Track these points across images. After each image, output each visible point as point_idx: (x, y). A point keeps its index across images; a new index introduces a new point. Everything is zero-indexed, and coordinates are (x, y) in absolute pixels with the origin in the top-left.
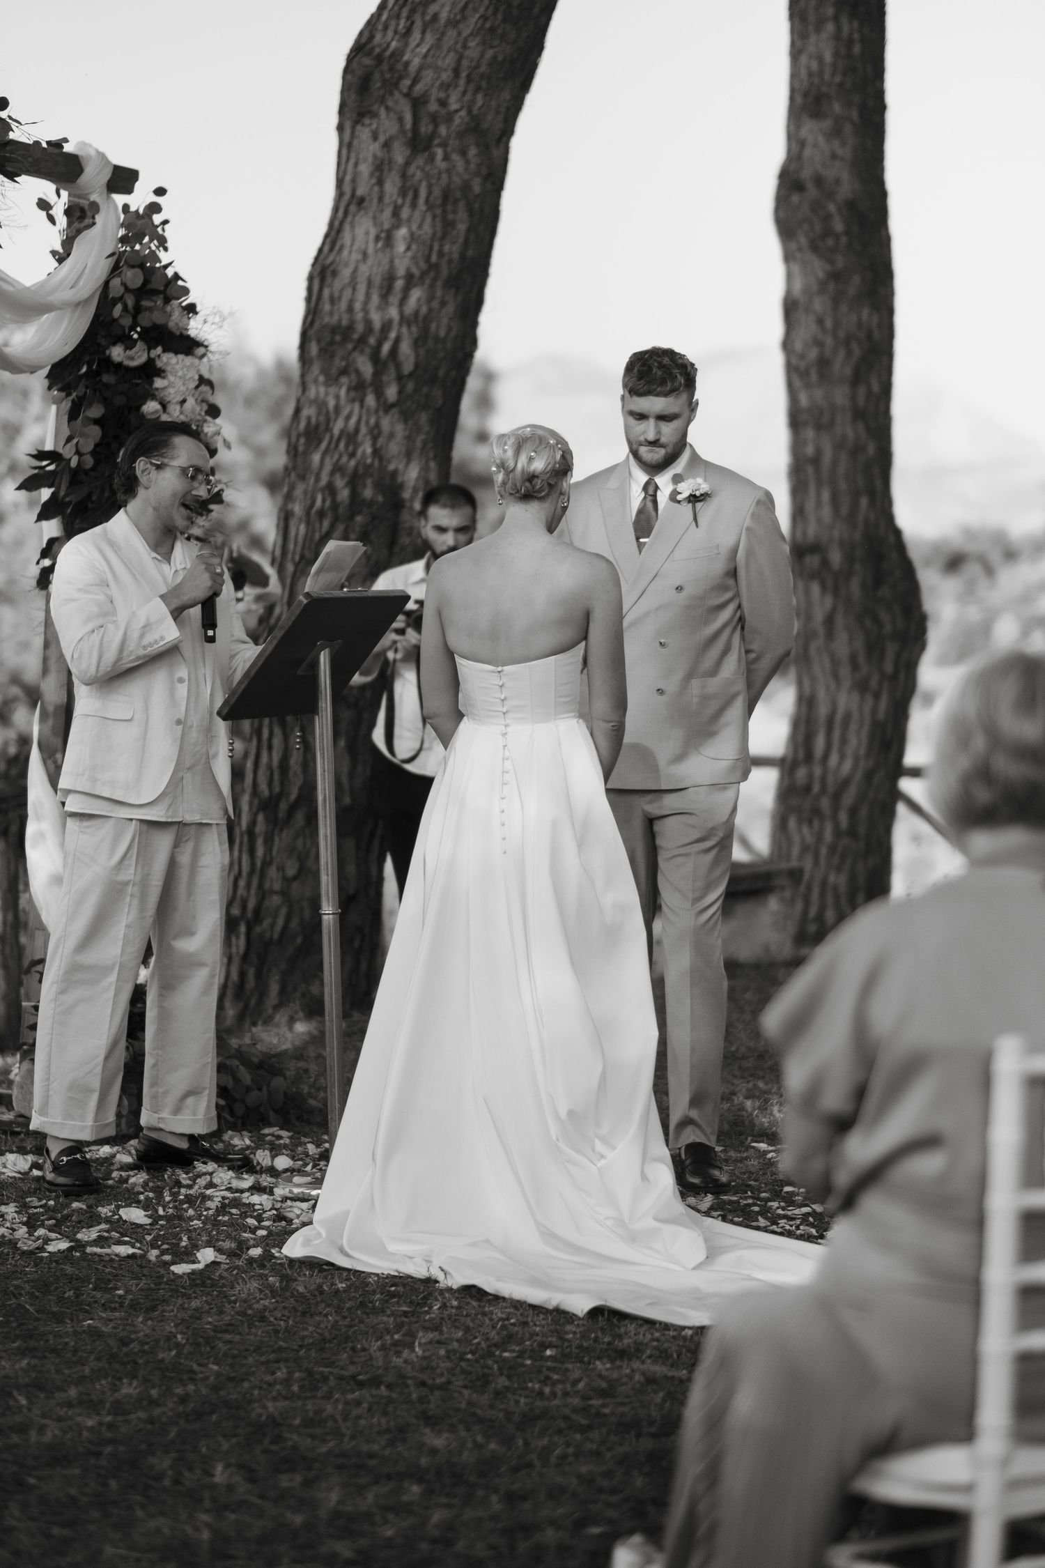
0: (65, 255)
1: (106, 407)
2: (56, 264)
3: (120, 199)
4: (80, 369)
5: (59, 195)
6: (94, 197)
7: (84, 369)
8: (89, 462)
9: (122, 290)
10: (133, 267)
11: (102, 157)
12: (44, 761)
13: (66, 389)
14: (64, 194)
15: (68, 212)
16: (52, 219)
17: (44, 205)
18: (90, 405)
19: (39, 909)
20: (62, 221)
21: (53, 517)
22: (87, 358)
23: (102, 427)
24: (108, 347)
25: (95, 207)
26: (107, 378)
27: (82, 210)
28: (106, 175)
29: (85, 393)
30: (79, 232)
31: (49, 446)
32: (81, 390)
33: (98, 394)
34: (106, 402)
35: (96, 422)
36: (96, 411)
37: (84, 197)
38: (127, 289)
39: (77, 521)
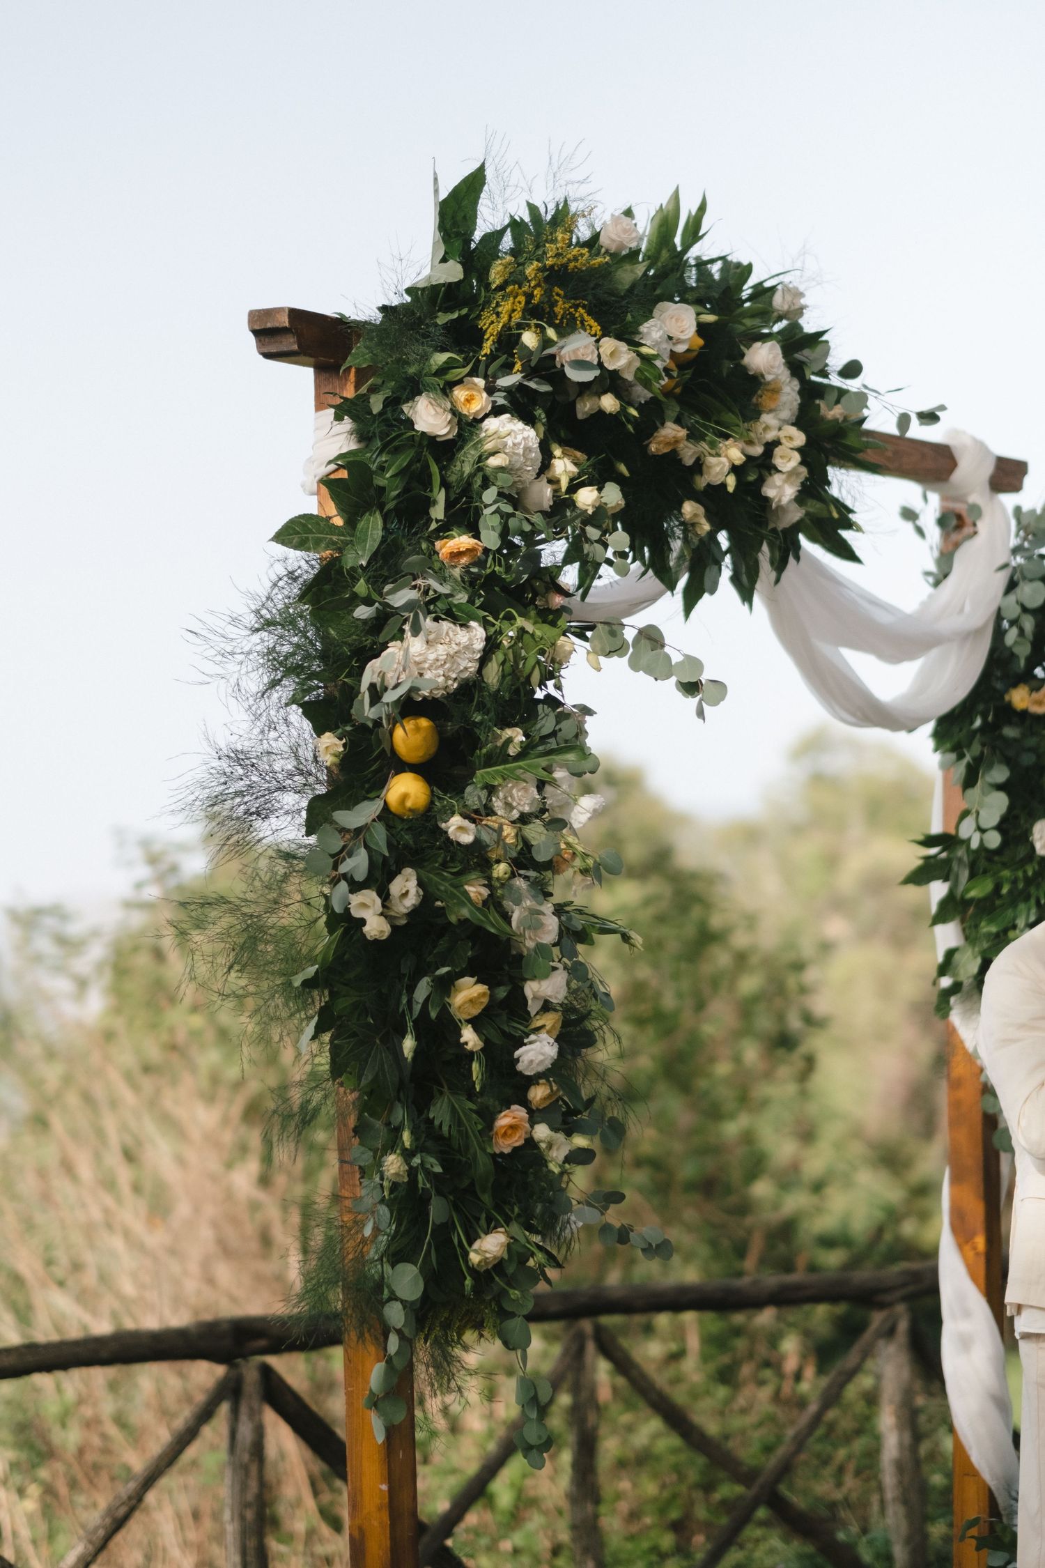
0: (941, 577)
1: (1012, 770)
2: (930, 590)
3: (1008, 500)
4: (972, 722)
5: (925, 498)
6: (973, 498)
7: (978, 722)
8: (994, 840)
9: (1018, 610)
10: (1031, 580)
11: (981, 447)
12: (960, 1247)
13: (958, 750)
14: (934, 498)
15: (942, 522)
16: (920, 531)
17: (909, 515)
18: (990, 767)
19: (967, 1448)
20: (934, 533)
21: (952, 920)
22: (981, 707)
23: (1009, 794)
24: (1006, 691)
25: (976, 511)
26: (1010, 732)
27: (959, 517)
28: (988, 469)
29: (982, 753)
30: (957, 545)
31: (936, 828)
32: (976, 748)
33: (998, 752)
34: (1009, 762)
35: (999, 787)
36: (1000, 774)
37: (961, 499)
38: (1025, 609)
39: (983, 924)
